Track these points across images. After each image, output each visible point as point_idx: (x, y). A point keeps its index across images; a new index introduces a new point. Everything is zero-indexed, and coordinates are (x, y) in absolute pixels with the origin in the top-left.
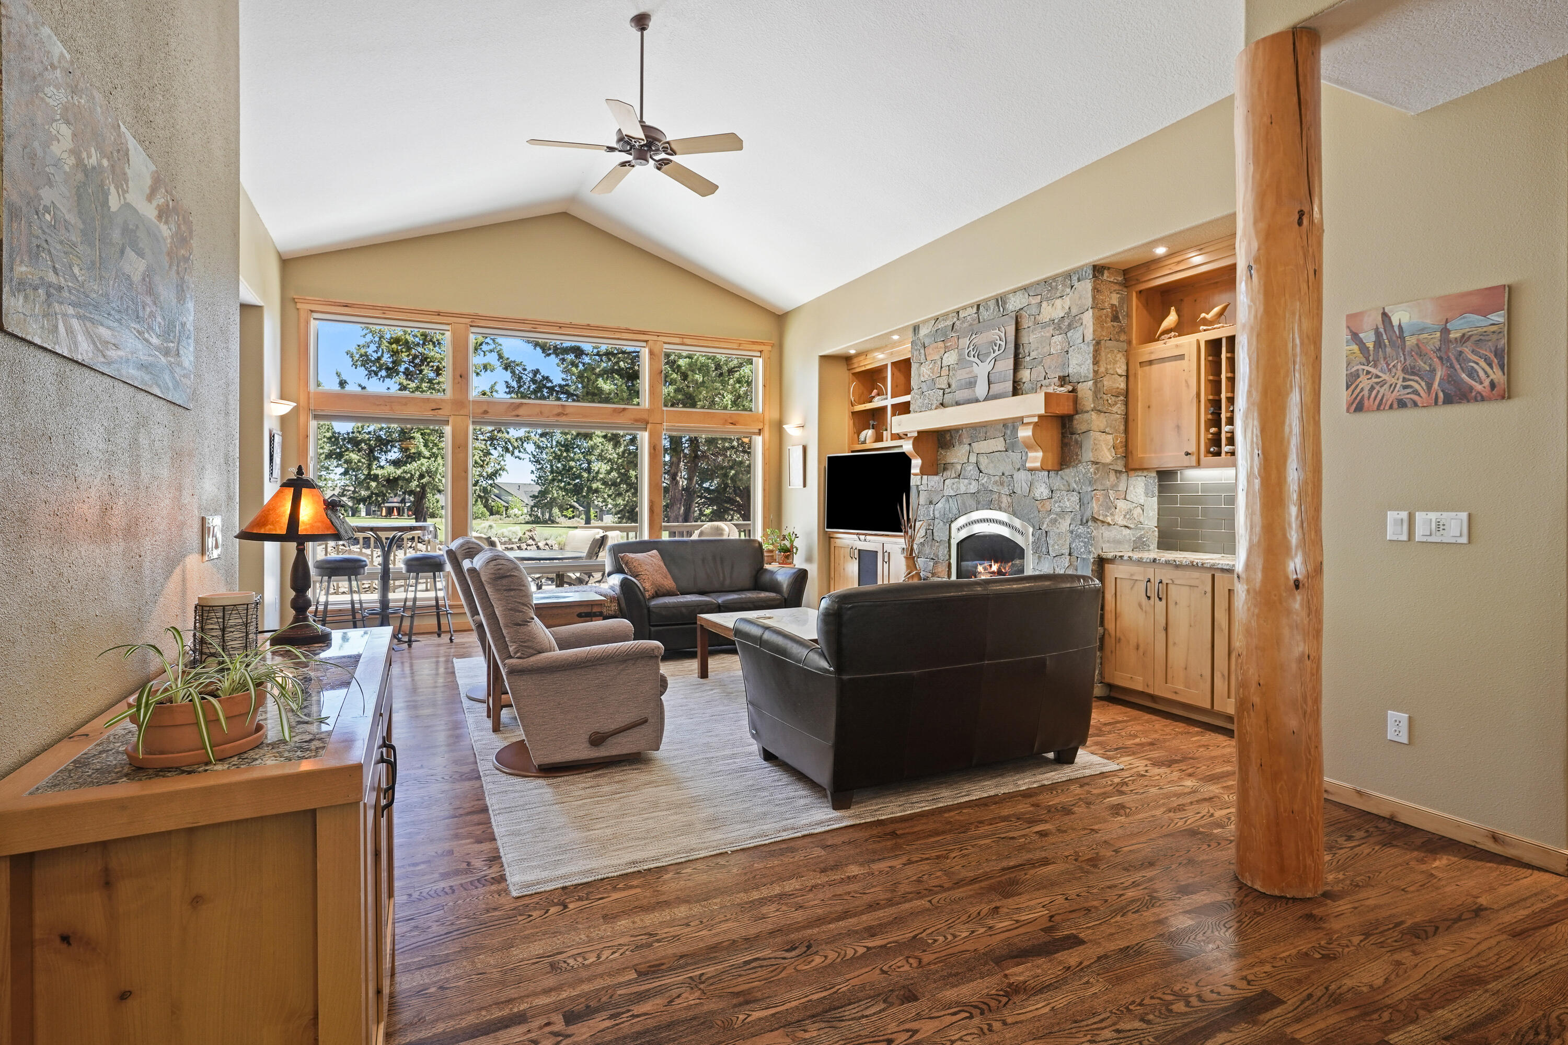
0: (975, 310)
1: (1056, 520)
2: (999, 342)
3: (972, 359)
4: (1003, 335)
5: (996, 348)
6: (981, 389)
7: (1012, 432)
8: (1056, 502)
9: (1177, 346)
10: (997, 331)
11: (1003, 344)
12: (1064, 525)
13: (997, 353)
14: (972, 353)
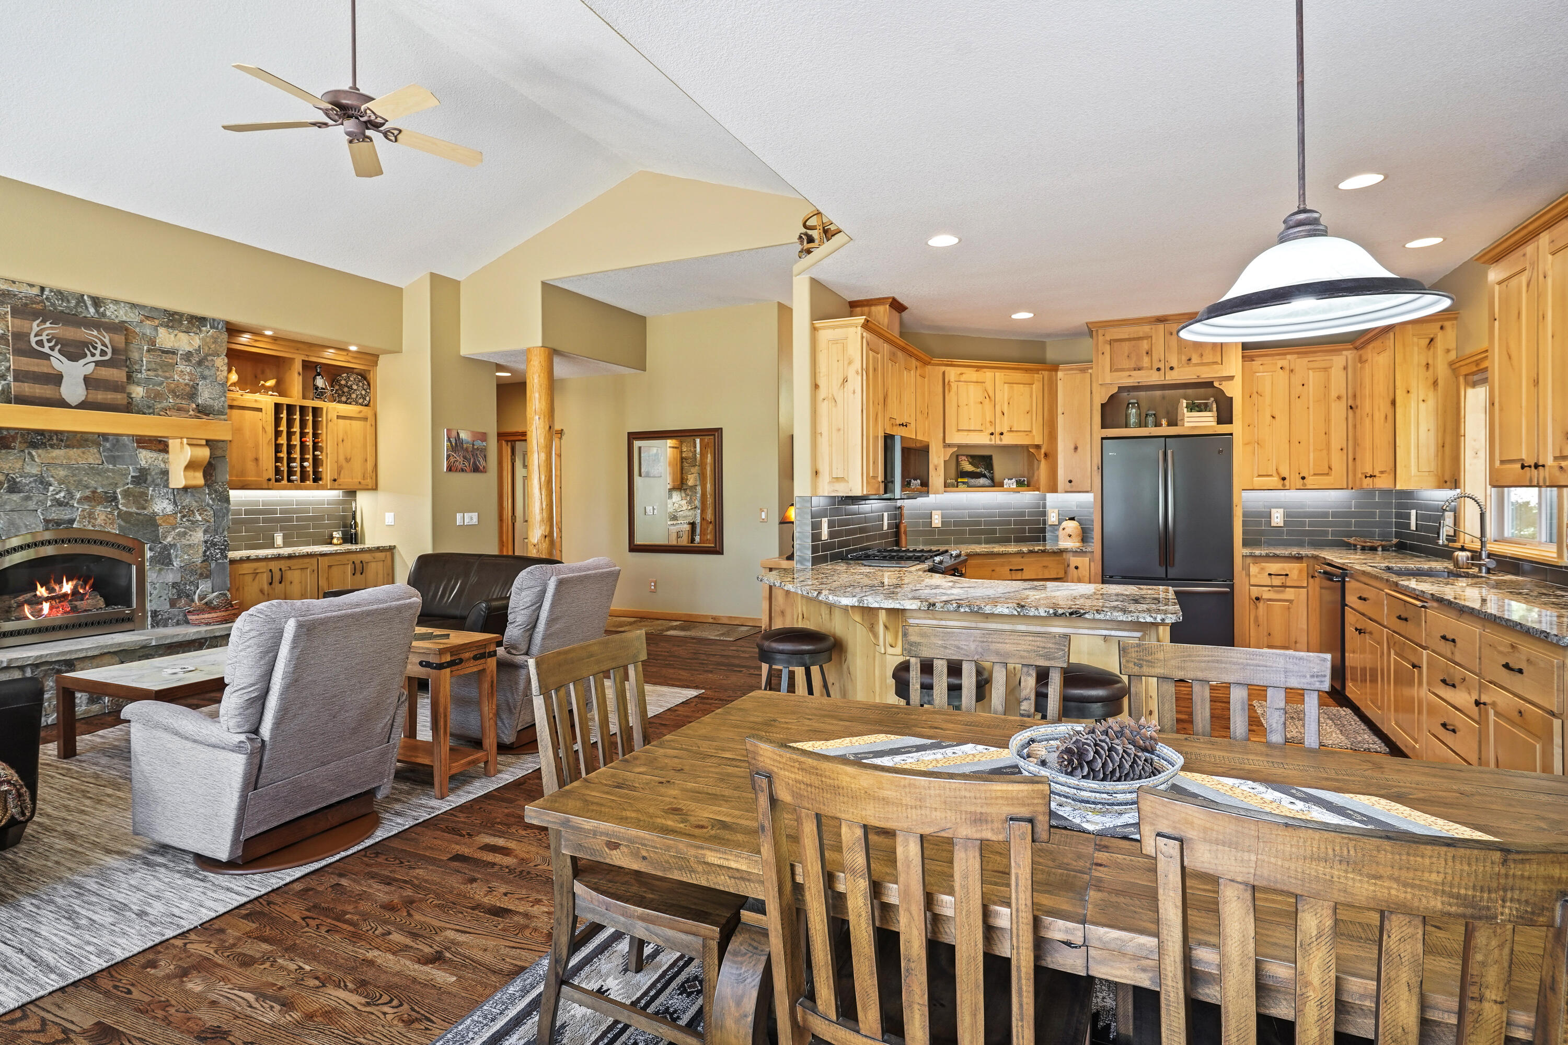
0: (36, 291)
1: (185, 534)
2: (99, 346)
3: (46, 350)
4: (107, 341)
5: (98, 352)
6: (73, 390)
7: (114, 445)
8: (184, 516)
9: (256, 401)
10: (95, 333)
11: (109, 351)
12: (198, 536)
13: (98, 358)
14: (47, 345)
